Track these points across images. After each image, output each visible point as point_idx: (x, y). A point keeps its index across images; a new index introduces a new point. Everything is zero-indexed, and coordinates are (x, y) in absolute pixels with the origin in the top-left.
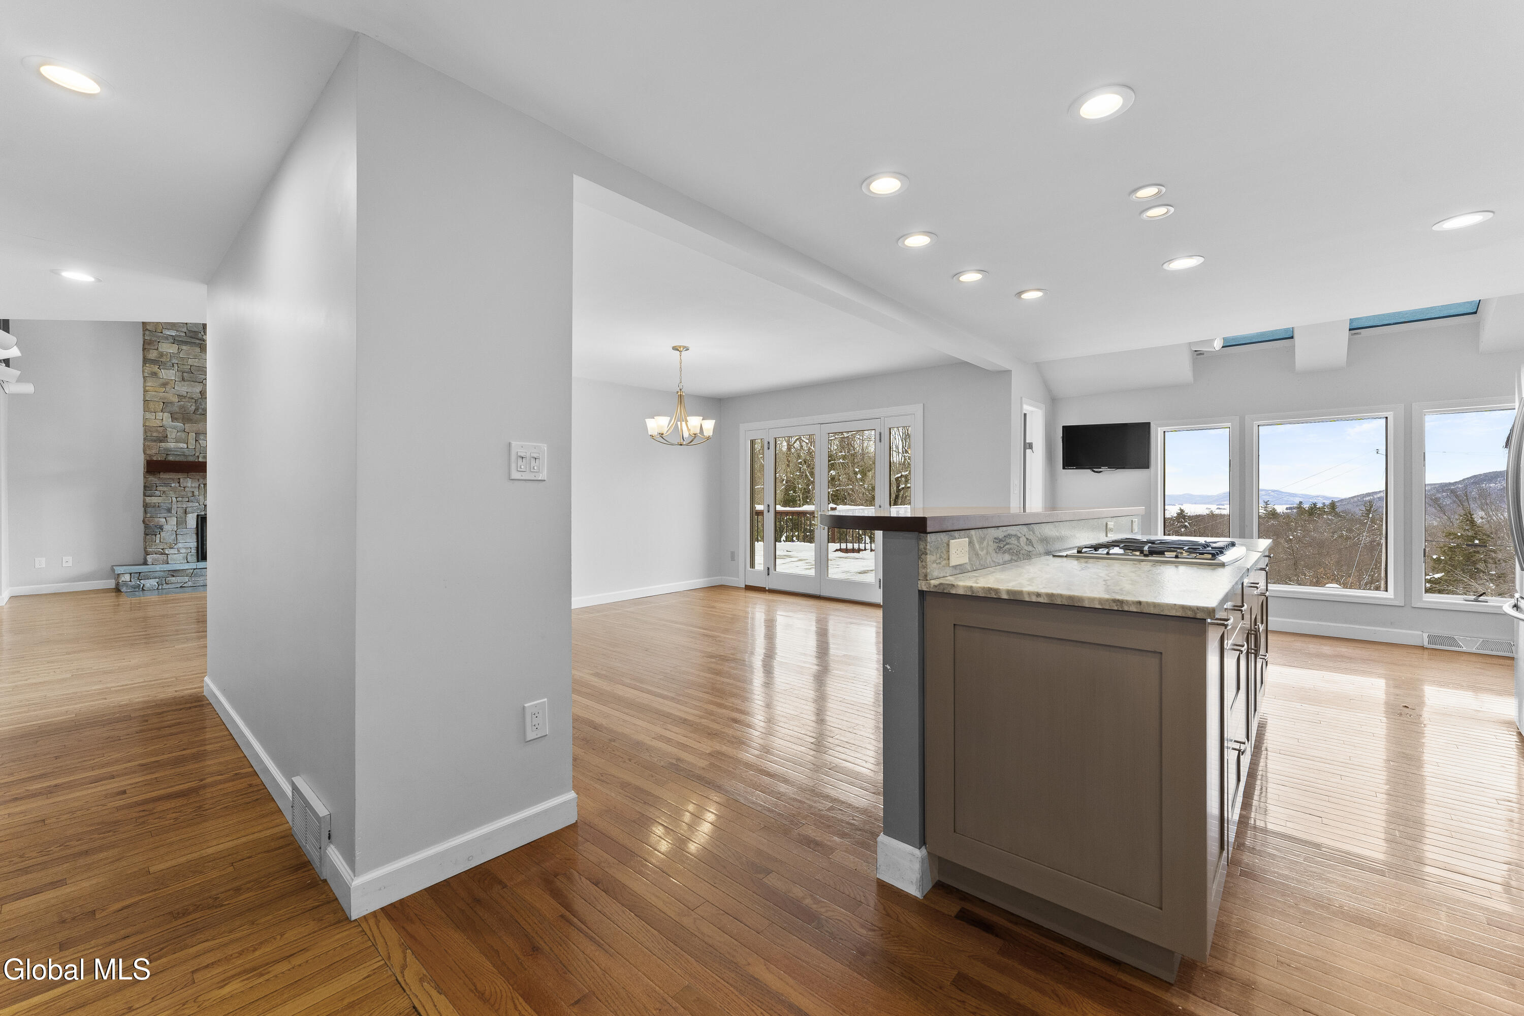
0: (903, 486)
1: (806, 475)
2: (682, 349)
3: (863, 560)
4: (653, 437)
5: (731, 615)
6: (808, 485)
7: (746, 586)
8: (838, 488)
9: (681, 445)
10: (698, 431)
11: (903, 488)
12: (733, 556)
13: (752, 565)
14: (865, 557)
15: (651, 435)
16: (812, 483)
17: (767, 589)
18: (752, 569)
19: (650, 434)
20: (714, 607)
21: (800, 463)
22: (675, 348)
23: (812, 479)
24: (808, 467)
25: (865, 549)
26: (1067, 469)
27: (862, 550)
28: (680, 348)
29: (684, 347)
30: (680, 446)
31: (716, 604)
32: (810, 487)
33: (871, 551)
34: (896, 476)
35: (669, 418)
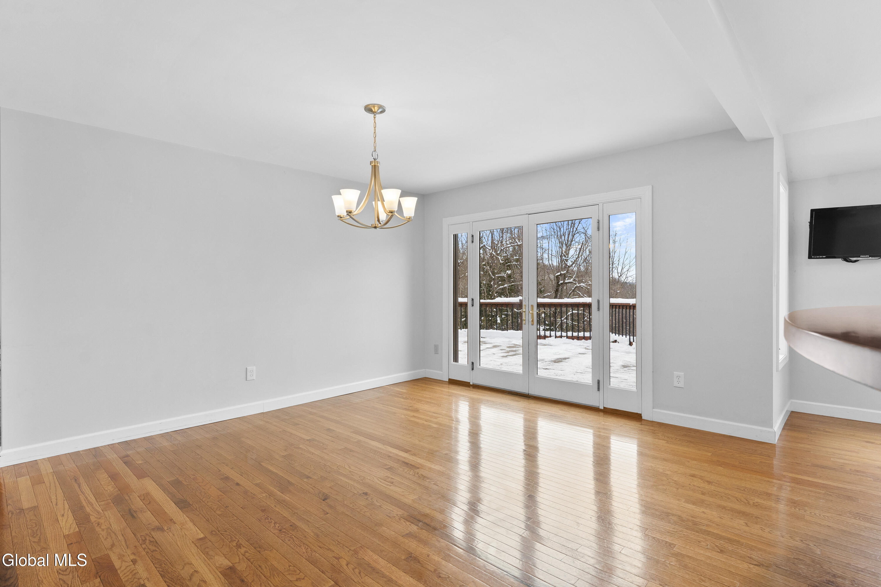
0: (562, 282)
1: (489, 274)
2: (376, 108)
3: (550, 346)
4: (341, 217)
5: (436, 423)
6: (490, 282)
7: (449, 379)
8: (513, 284)
9: (375, 227)
10: (395, 208)
11: (562, 283)
12: (436, 350)
13: (456, 359)
14: (551, 343)
15: (338, 216)
16: (494, 280)
17: (471, 383)
18: (455, 363)
19: (337, 214)
20: (417, 411)
21: (484, 265)
22: (369, 109)
23: (494, 277)
24: (491, 267)
25: (550, 336)
26: (814, 258)
27: (548, 337)
28: (374, 107)
29: (380, 107)
30: (374, 229)
31: (419, 406)
32: (492, 283)
33: (555, 338)
34: (557, 275)
35: (359, 192)
